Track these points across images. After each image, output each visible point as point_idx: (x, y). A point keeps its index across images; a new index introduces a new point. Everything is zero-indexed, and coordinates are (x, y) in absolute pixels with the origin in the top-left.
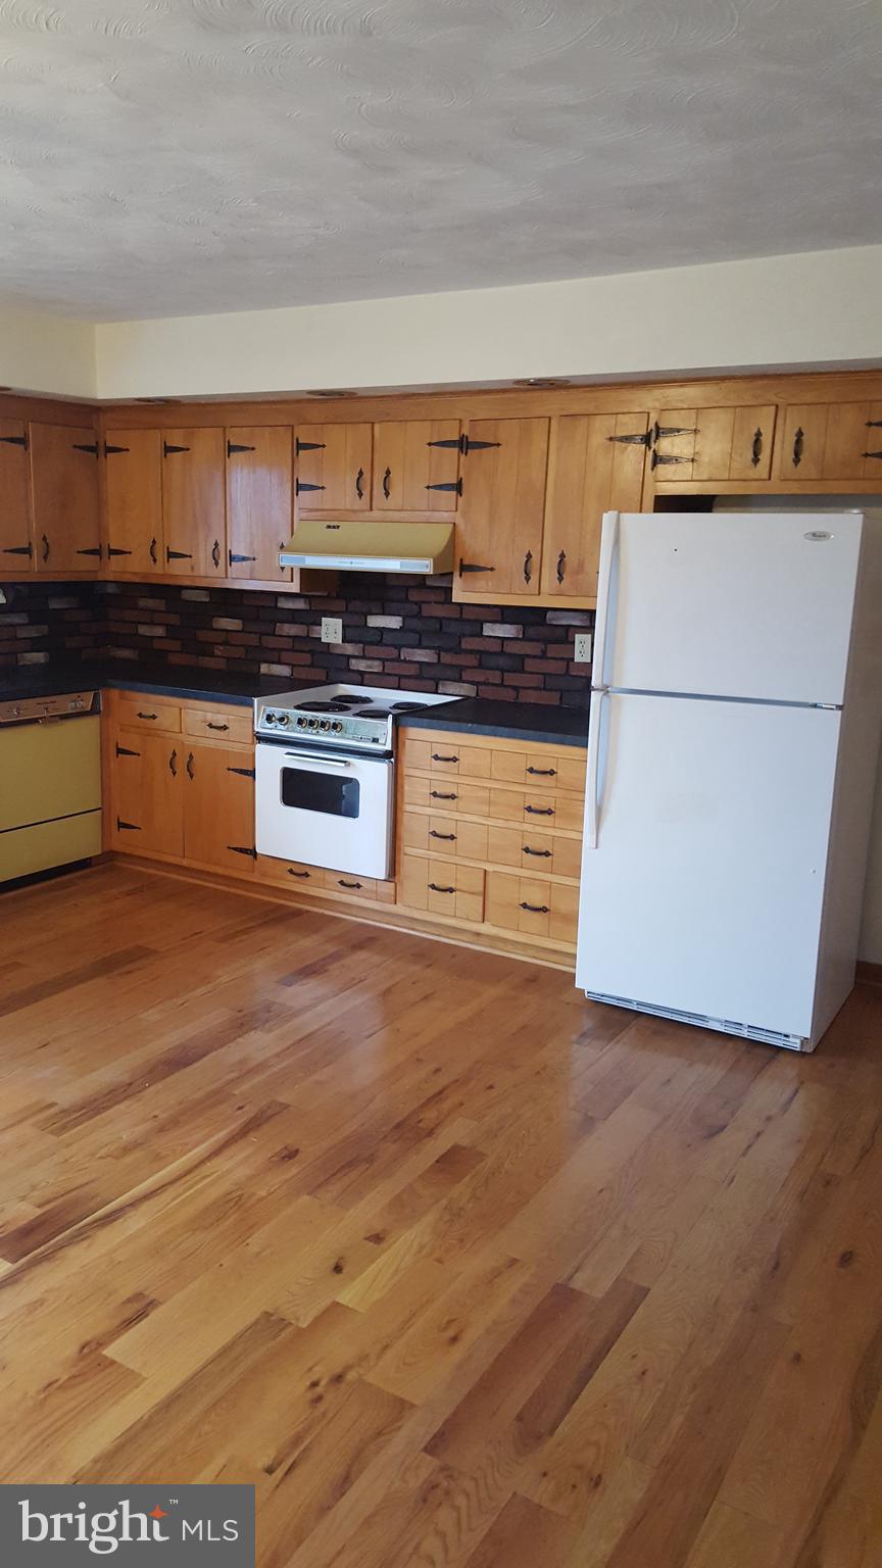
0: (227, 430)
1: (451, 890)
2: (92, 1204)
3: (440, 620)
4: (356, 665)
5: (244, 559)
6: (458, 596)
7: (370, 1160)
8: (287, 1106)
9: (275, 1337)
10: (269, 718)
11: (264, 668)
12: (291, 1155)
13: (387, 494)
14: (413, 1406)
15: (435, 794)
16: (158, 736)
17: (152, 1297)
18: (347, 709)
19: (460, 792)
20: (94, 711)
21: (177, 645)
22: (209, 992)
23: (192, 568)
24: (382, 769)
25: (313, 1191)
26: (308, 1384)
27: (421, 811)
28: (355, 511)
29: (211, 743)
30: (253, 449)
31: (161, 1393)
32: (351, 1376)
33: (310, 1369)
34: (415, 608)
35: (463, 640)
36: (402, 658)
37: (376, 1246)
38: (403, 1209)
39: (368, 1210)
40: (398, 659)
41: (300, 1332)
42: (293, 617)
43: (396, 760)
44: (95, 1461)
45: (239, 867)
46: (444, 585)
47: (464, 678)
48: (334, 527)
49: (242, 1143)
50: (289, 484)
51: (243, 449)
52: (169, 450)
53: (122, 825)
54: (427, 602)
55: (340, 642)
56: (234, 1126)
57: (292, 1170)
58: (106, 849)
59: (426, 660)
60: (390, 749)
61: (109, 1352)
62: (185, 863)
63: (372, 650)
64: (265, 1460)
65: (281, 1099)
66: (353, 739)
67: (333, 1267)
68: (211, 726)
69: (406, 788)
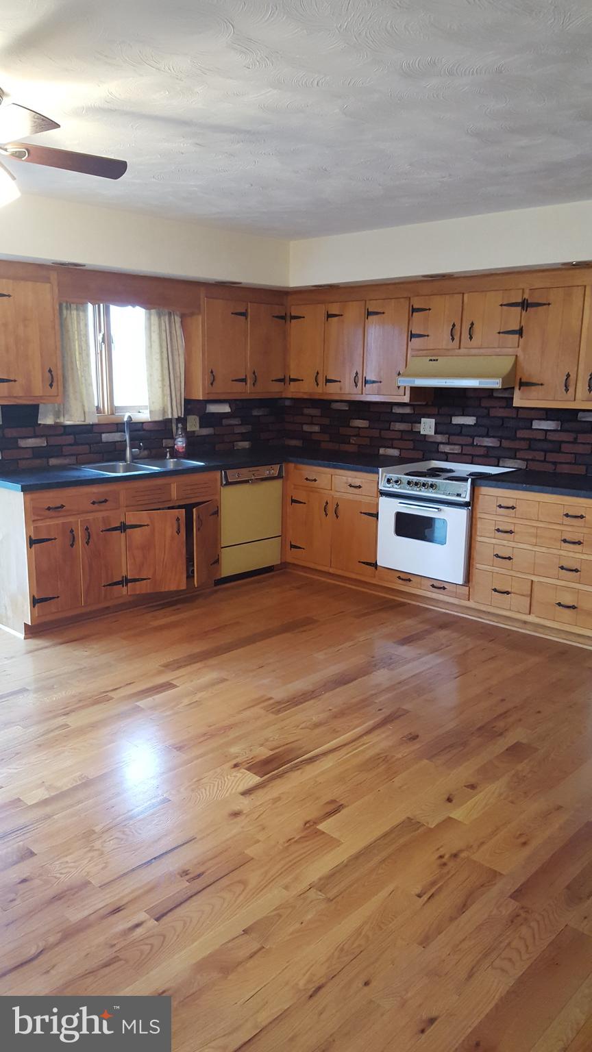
0: (367, 302)
1: (508, 593)
2: (300, 752)
3: (502, 418)
4: (443, 448)
5: (374, 382)
6: (517, 402)
7: (464, 744)
8: (407, 712)
9: (415, 831)
10: (389, 481)
11: (382, 451)
12: (414, 738)
13: (471, 338)
14: (501, 874)
15: (498, 530)
16: (317, 492)
17: (342, 802)
18: (438, 476)
19: (516, 529)
20: (279, 477)
21: (326, 437)
22: (353, 645)
23: (341, 389)
24: (463, 513)
25: (430, 758)
26: (437, 856)
27: (488, 542)
28: (448, 350)
29: (351, 497)
30: (383, 313)
31: (353, 851)
32: (463, 855)
33: (438, 849)
34: (486, 411)
35: (518, 433)
36: (475, 444)
37: (472, 791)
38: (487, 773)
39: (465, 772)
40: (472, 445)
41: (431, 830)
42: (402, 418)
43: (472, 508)
44: (320, 879)
45: (366, 574)
46: (506, 395)
47: (518, 457)
48: (434, 360)
49: (383, 729)
50: (406, 334)
51: (377, 313)
52: (329, 316)
53: (293, 546)
54: (494, 407)
55: (433, 434)
56: (378, 719)
57: (416, 746)
58: (283, 561)
59: (490, 445)
60: (469, 500)
61: (321, 827)
62: (331, 571)
63: (454, 439)
64: (418, 890)
65: (404, 707)
66: (444, 494)
67: (447, 798)
68: (351, 486)
69: (479, 526)
